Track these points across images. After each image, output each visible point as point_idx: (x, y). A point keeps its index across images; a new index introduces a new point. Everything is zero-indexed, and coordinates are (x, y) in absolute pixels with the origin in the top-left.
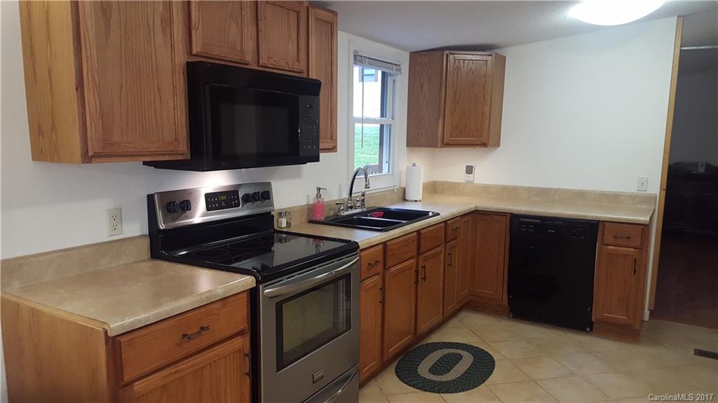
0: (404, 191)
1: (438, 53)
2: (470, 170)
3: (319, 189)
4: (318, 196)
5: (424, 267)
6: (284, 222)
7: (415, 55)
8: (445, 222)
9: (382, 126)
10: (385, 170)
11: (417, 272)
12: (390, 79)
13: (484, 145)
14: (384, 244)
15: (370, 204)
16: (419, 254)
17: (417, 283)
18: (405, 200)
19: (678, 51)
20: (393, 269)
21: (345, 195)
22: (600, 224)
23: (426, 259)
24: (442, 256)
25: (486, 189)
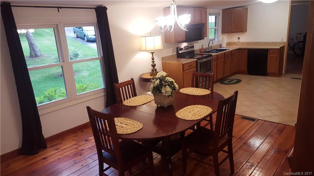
0: (221, 45)
1: (230, 9)
2: (239, 38)
3: (202, 45)
4: (202, 47)
5: (226, 61)
6: (196, 52)
7: (223, 10)
8: (231, 51)
9: (215, 29)
10: (216, 40)
11: (224, 62)
12: (217, 17)
13: (242, 32)
14: (217, 55)
15: (213, 48)
16: (224, 58)
17: (224, 64)
18: (221, 47)
19: (291, 5)
20: (219, 61)
21: (207, 47)
22: (269, 50)
23: (226, 59)
24: (230, 59)
25: (243, 43)
